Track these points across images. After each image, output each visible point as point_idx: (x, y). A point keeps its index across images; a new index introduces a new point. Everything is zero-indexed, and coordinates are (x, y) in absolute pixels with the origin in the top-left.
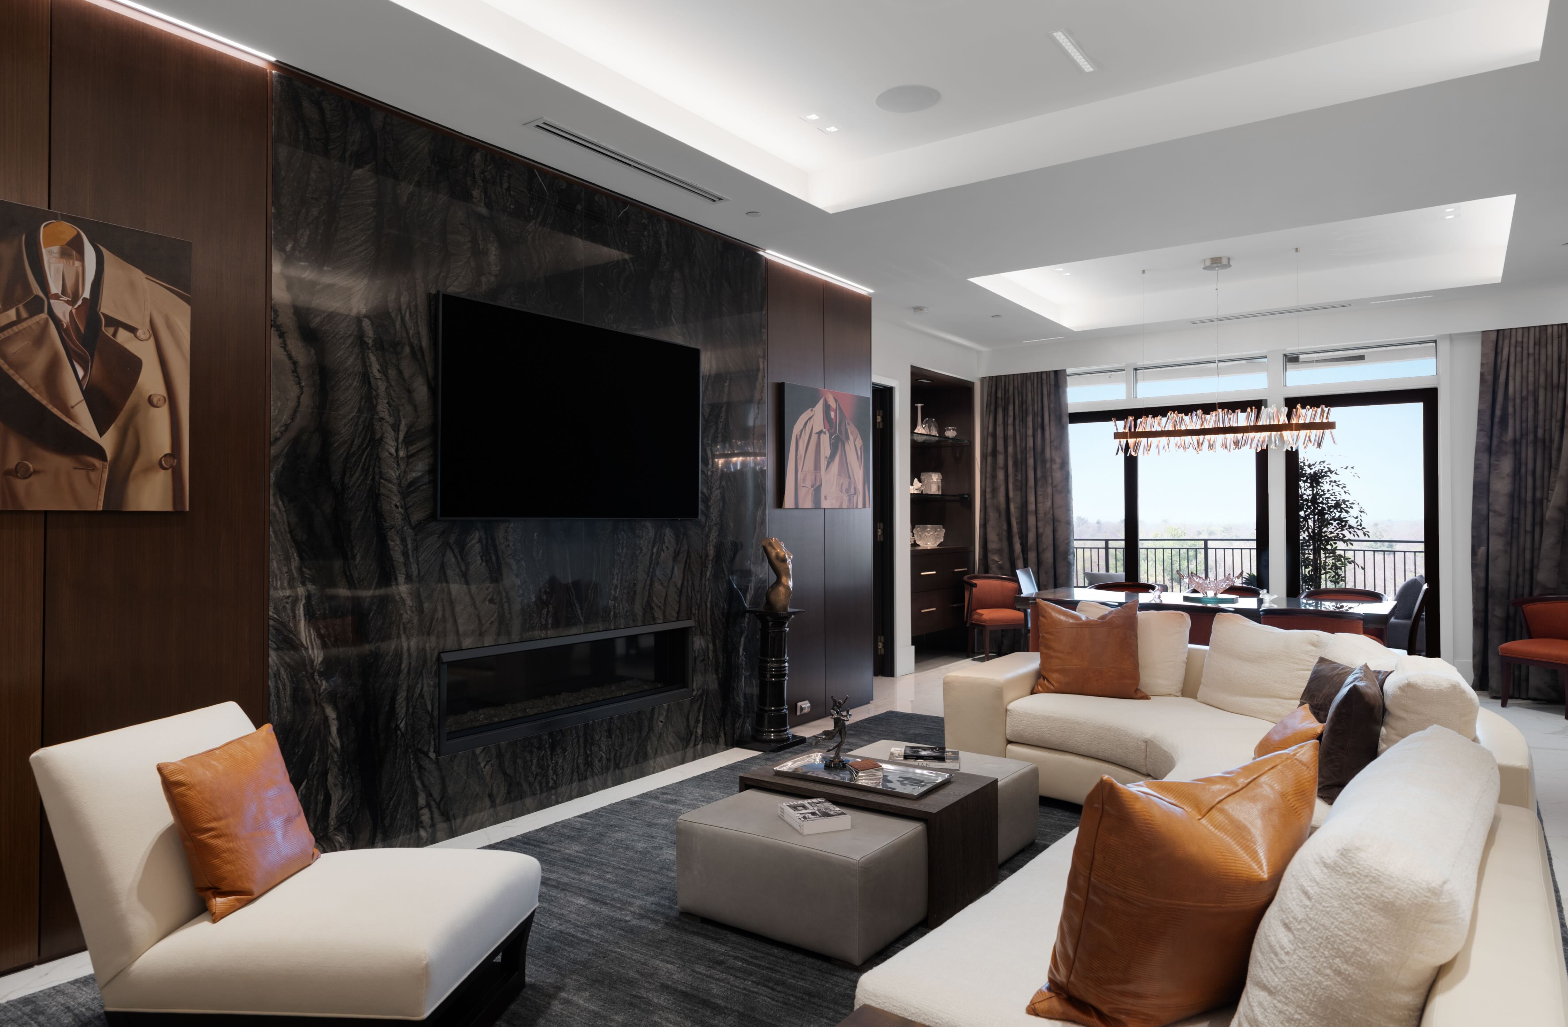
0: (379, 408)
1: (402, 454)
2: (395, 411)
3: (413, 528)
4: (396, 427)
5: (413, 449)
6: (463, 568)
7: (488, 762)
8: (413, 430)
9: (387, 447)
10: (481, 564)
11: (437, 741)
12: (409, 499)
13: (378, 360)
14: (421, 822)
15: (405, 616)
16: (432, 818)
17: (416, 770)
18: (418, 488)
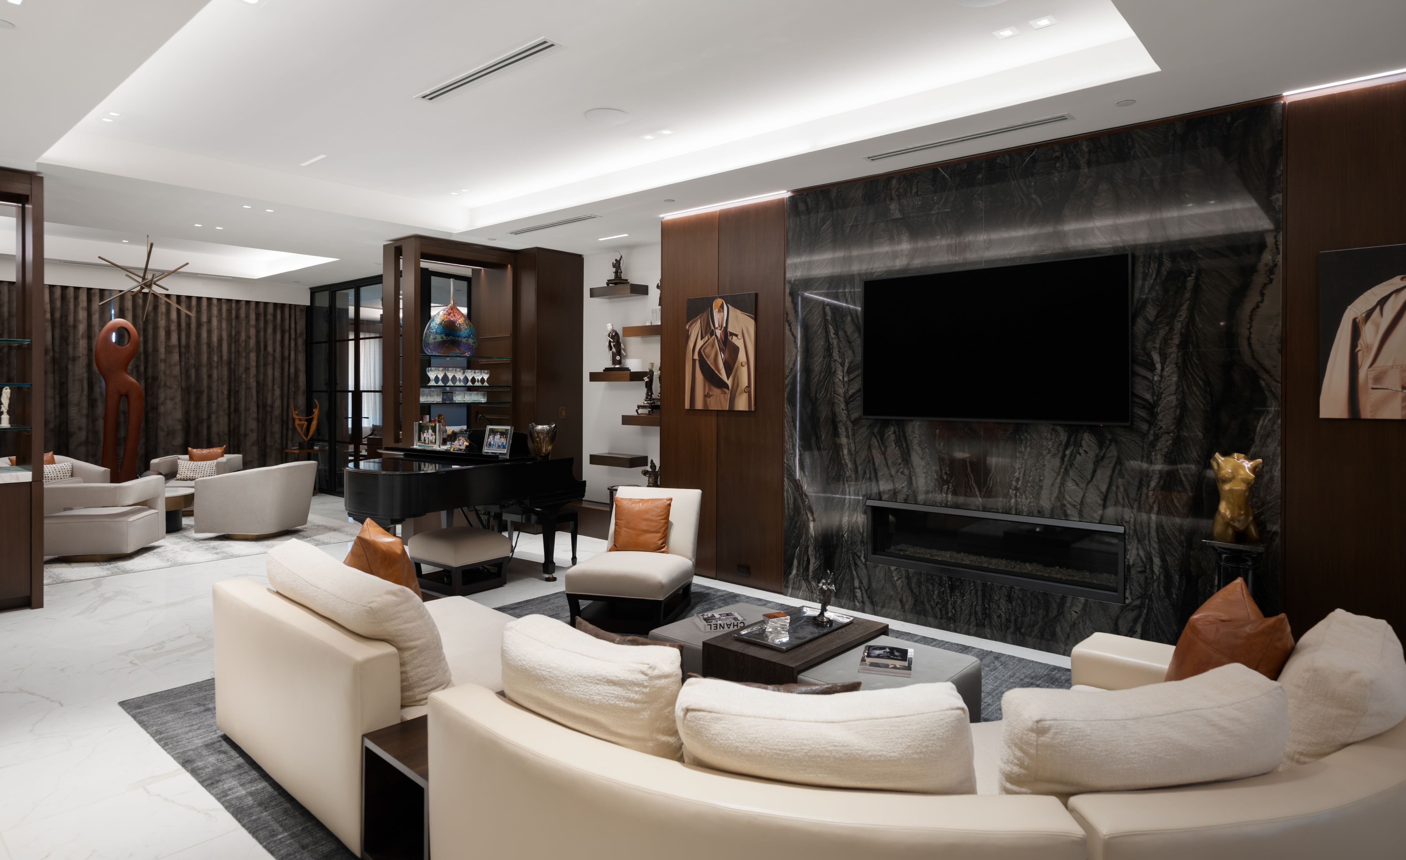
0: (834, 354)
1: (846, 379)
2: (842, 355)
3: (852, 423)
4: (842, 365)
5: (852, 376)
6: (883, 449)
7: (899, 578)
8: (852, 365)
9: (838, 376)
10: (895, 448)
11: (866, 552)
12: (850, 405)
13: (833, 328)
14: (856, 596)
15: (847, 473)
16: (862, 597)
17: (853, 564)
18: (855, 399)
